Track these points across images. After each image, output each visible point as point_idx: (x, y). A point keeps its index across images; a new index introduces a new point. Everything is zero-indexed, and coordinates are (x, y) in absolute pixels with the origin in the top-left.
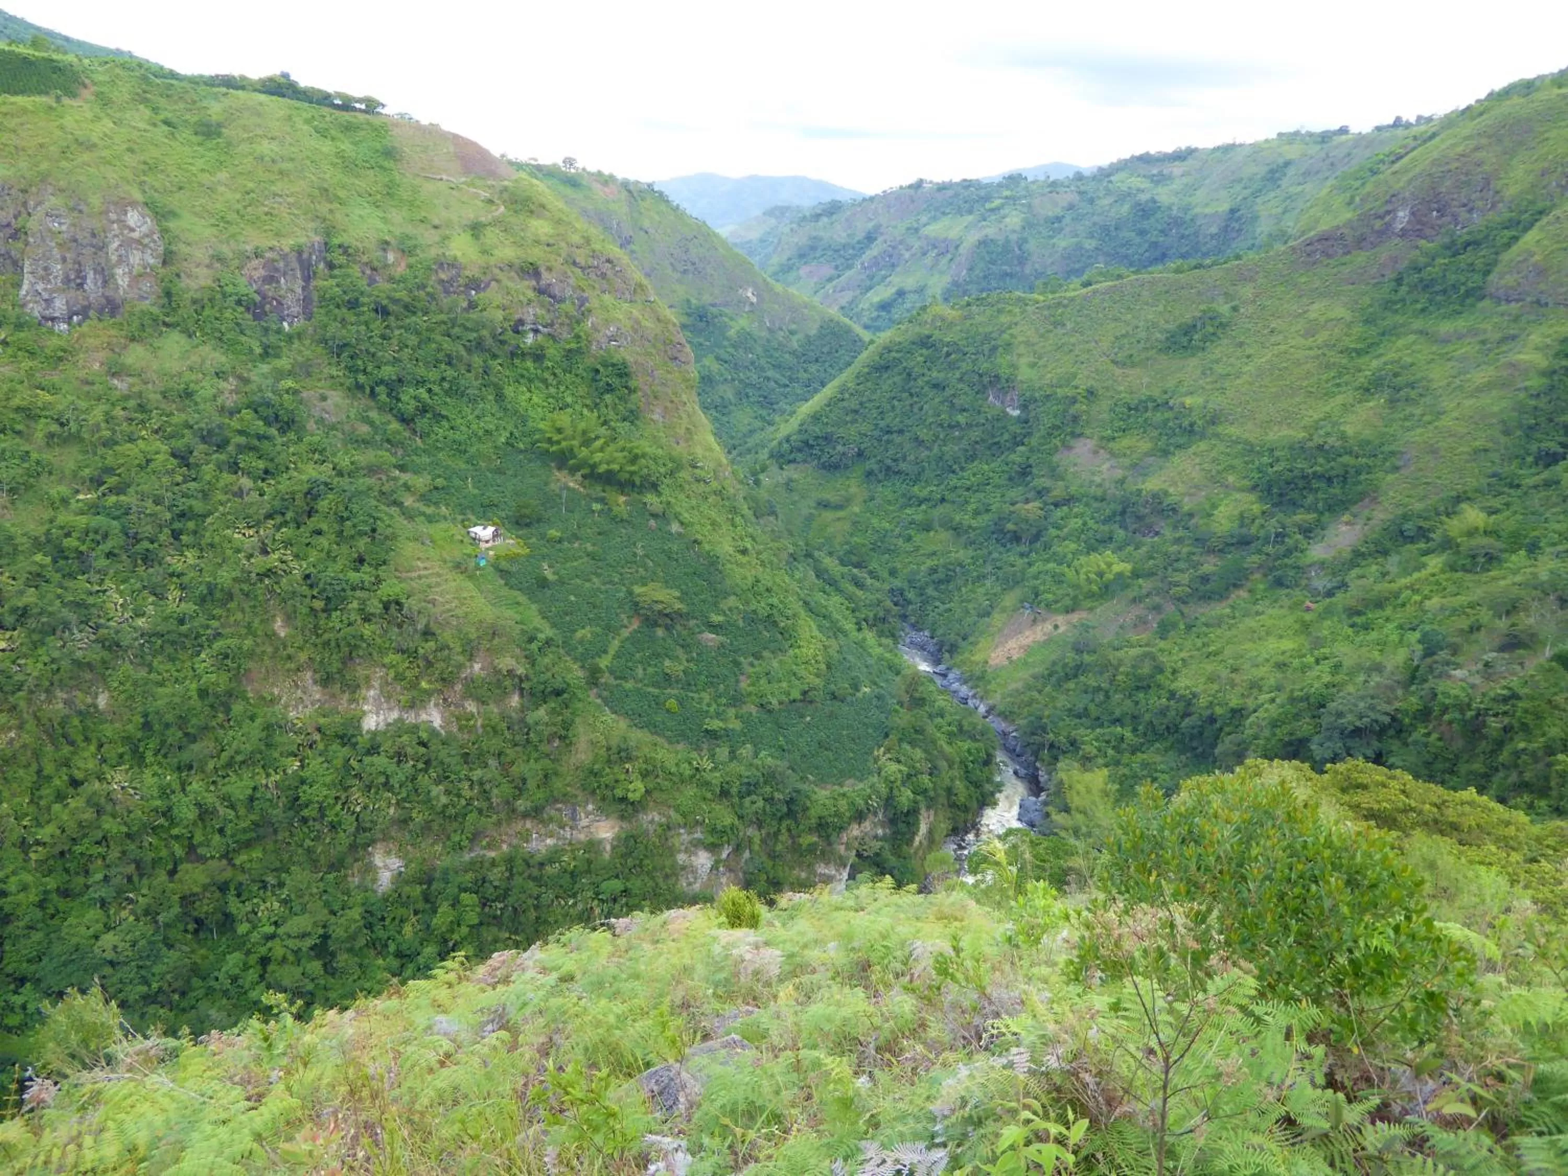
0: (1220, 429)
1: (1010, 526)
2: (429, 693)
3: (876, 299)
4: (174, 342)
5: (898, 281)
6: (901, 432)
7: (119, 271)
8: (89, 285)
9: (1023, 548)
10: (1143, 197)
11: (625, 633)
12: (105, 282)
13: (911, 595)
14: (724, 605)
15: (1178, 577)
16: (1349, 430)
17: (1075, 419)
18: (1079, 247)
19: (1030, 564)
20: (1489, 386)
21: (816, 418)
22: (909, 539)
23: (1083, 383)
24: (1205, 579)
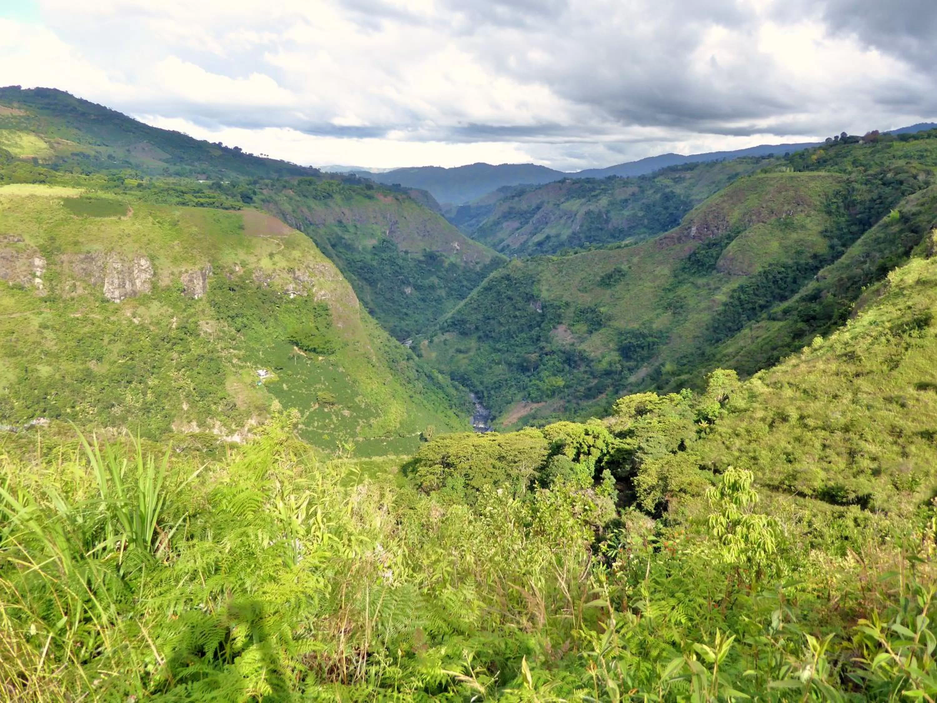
0: (611, 323)
1: (525, 364)
2: (236, 431)
3: (536, 240)
4: (155, 305)
5: (548, 231)
6: (494, 319)
7: (137, 281)
8: (127, 286)
9: (529, 374)
10: (667, 190)
11: (312, 410)
12: (133, 285)
13: (486, 394)
14: (356, 400)
15: (579, 388)
16: (654, 326)
17: (559, 316)
18: (635, 215)
19: (530, 381)
20: (705, 309)
21: (459, 312)
22: (491, 368)
23: (565, 299)
24: (589, 389)
